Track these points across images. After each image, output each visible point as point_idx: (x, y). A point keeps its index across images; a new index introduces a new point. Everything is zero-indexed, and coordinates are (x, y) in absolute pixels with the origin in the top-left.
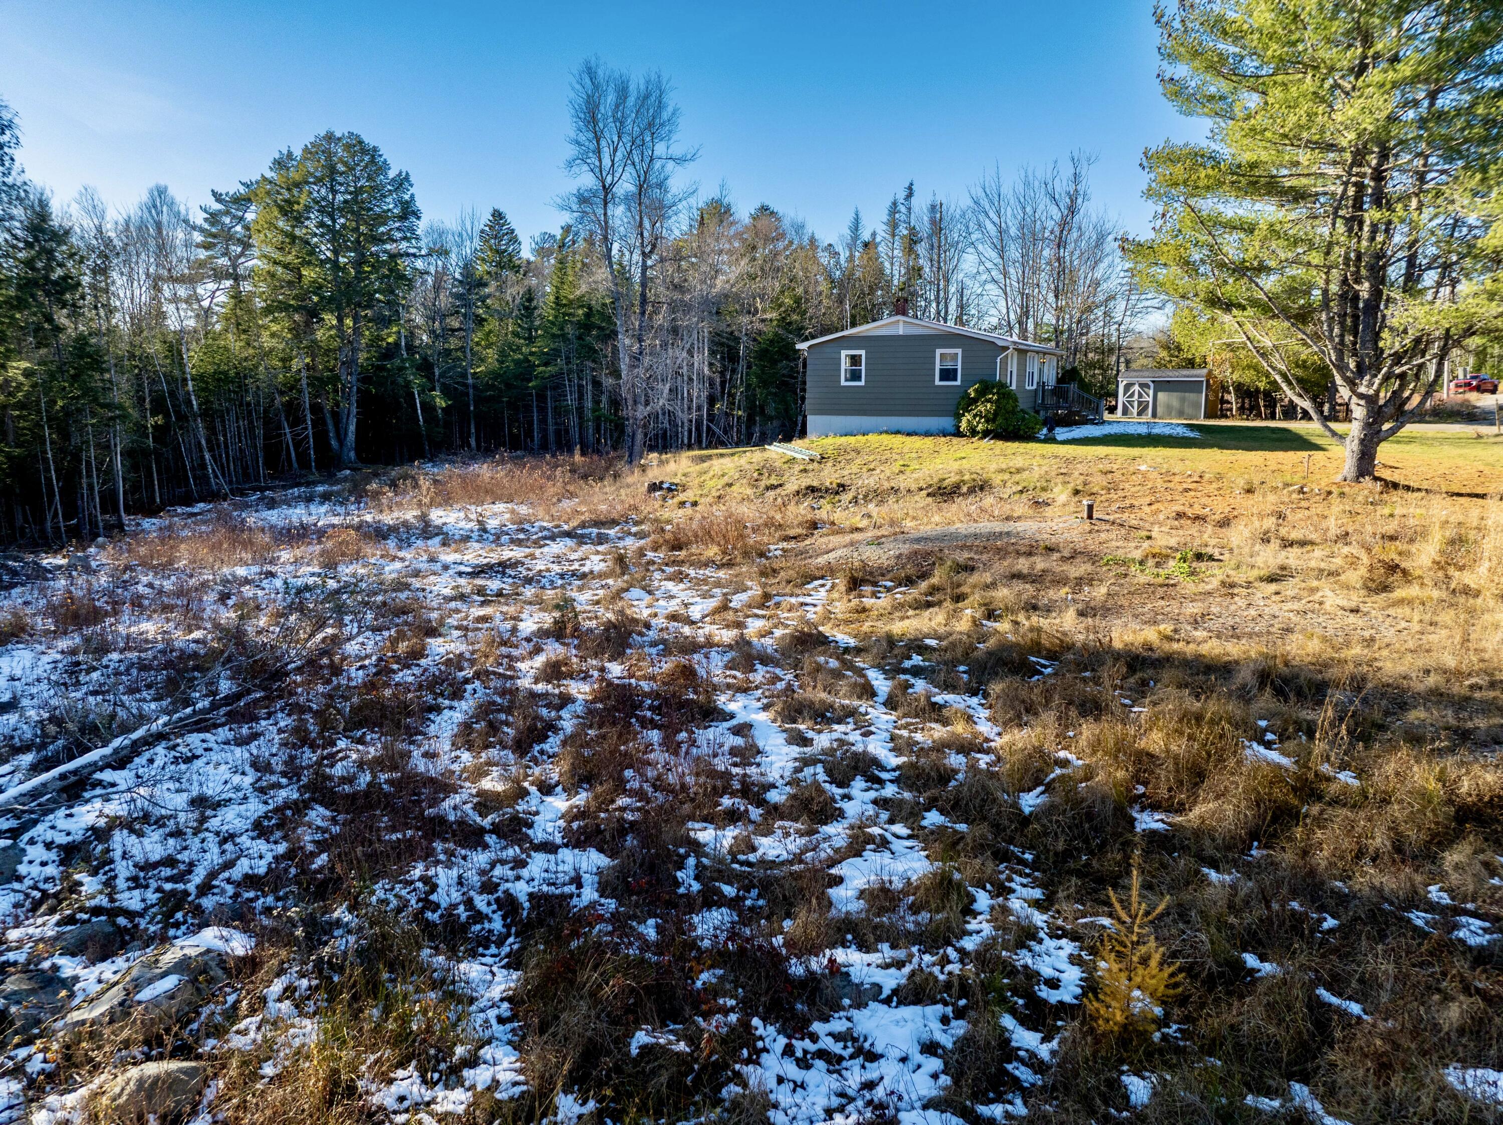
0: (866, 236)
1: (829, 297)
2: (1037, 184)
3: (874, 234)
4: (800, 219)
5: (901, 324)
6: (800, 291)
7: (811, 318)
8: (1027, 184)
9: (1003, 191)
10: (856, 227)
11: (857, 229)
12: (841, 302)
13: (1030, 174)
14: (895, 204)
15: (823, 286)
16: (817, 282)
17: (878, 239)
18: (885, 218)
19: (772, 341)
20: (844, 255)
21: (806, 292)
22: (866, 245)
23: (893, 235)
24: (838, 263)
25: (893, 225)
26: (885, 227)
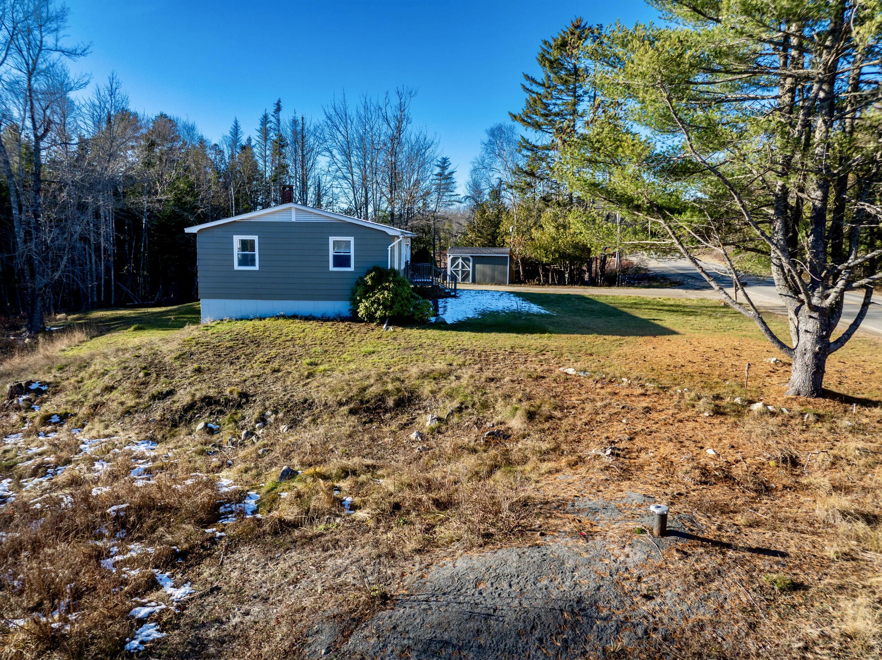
0: (243, 141)
1: (216, 184)
2: (372, 108)
3: (249, 140)
4: (190, 123)
5: (293, 212)
6: (192, 178)
7: (202, 200)
8: (366, 108)
9: (349, 112)
10: (236, 131)
11: (236, 134)
12: (226, 187)
13: (368, 101)
14: (266, 117)
15: (211, 175)
16: (206, 173)
17: (253, 143)
18: (258, 127)
19: (169, 217)
20: (227, 153)
21: (198, 179)
22: (243, 148)
23: (266, 140)
24: (222, 159)
25: (265, 133)
26: (258, 134)
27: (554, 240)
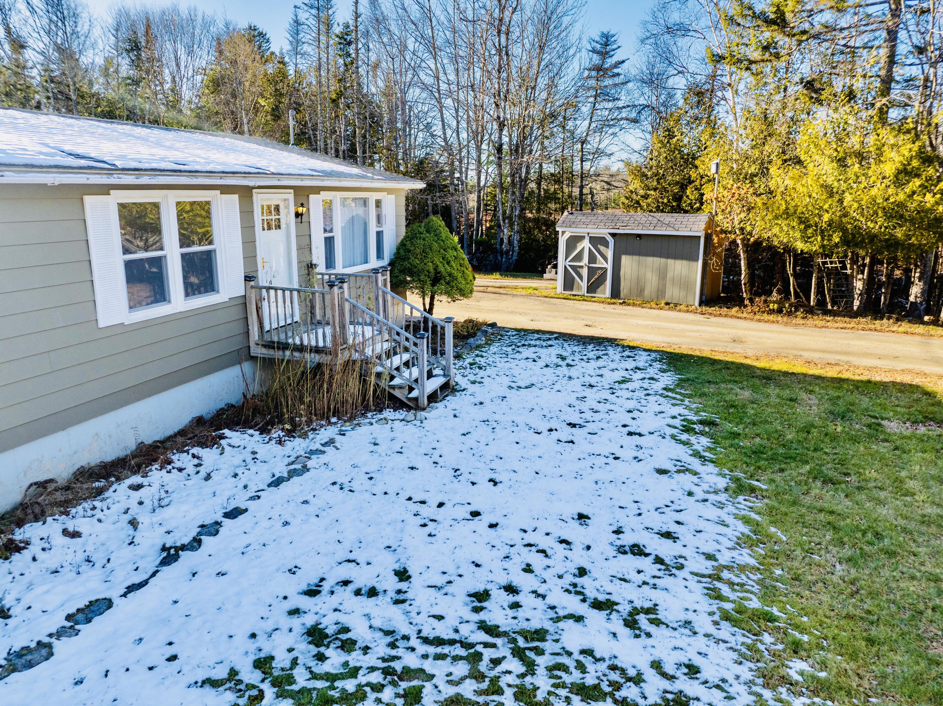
27: (831, 195)
